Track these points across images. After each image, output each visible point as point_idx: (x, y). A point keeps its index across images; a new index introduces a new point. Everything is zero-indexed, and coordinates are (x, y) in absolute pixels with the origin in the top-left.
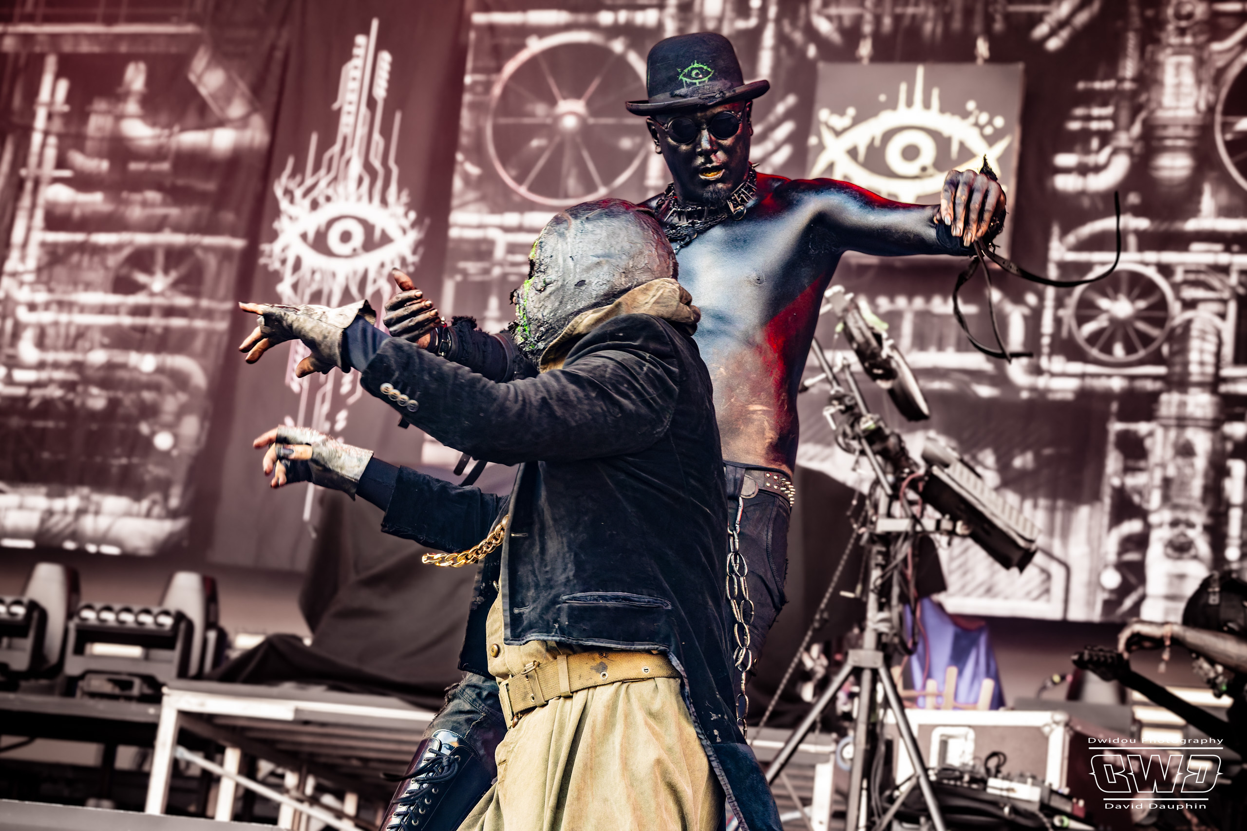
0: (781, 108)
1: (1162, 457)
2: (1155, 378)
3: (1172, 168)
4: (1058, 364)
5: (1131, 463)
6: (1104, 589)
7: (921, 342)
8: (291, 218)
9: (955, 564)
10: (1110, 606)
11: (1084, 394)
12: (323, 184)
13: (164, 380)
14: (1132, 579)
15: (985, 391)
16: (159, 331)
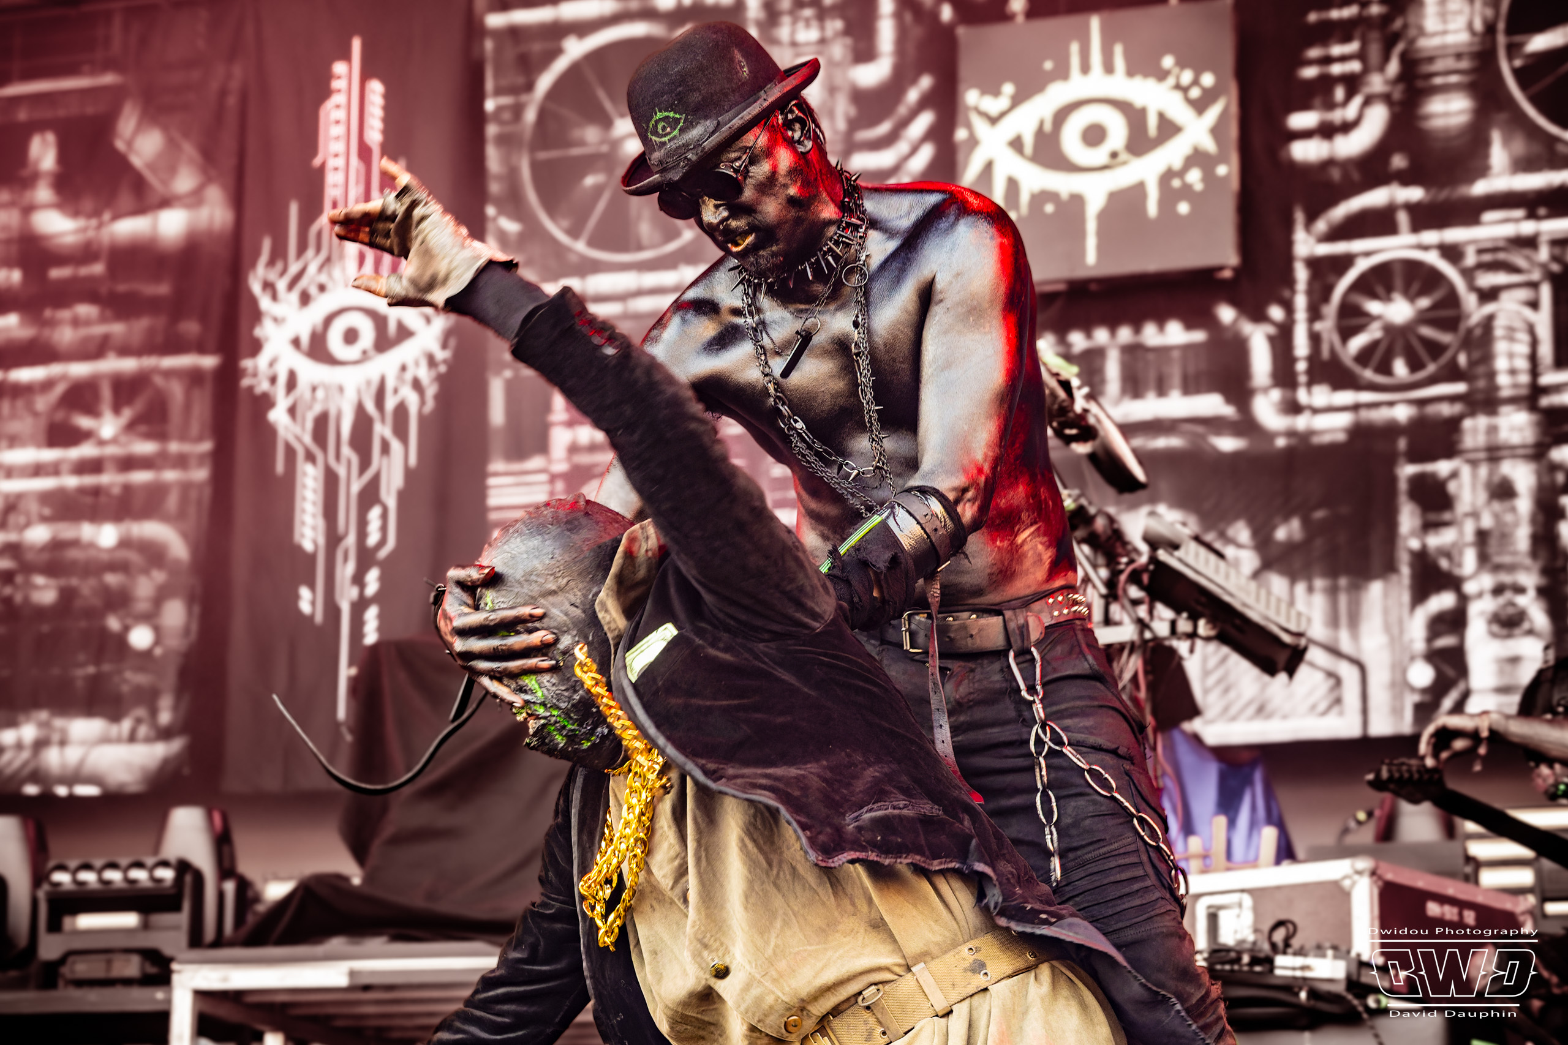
0: (913, 95)
1: (1473, 504)
2: (1452, 399)
3: (1446, 114)
4: (1321, 396)
5: (1433, 517)
6: (1413, 689)
7: (1133, 387)
8: (276, 320)
9: (1211, 680)
10: (1425, 710)
11: (1360, 433)
12: (312, 269)
13: (133, 557)
14: (1450, 672)
15: (1227, 444)
16: (116, 491)
